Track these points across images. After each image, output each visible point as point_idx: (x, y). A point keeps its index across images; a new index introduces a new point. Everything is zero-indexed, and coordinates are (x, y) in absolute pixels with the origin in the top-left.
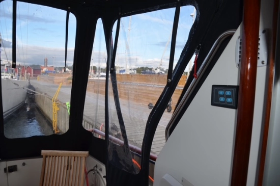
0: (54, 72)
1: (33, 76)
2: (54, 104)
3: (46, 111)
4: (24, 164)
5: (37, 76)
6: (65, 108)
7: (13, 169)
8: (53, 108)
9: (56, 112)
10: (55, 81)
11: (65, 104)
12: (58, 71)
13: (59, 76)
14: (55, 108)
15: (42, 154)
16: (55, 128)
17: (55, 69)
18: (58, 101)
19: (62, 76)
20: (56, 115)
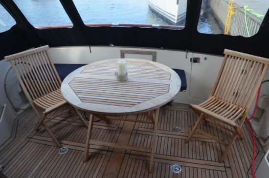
2: (230, 7)
4: (205, 59)
6: (242, 12)
7: (196, 60)
8: (229, 12)
9: (231, 16)
11: (243, 7)
15: (224, 53)
18: (235, 4)
20: (230, 19)
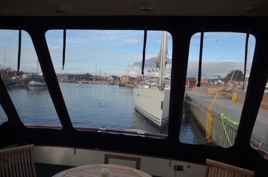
0: (207, 84)
1: (189, 87)
2: (209, 114)
3: (201, 120)
4: (189, 167)
5: (192, 87)
6: (219, 119)
7: (179, 168)
8: (208, 118)
9: (210, 122)
10: (209, 92)
11: (220, 115)
12: (211, 83)
13: (213, 88)
14: (210, 118)
15: (206, 163)
16: (208, 137)
17: (208, 81)
18: (213, 111)
19: (216, 88)
20: (210, 125)
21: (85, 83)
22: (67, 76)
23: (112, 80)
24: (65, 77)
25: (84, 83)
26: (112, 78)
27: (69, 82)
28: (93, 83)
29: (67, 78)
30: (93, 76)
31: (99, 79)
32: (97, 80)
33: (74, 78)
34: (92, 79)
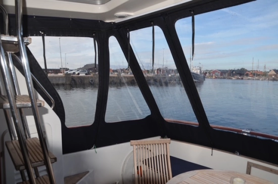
21: (240, 79)
22: (219, 72)
23: (274, 75)
24: (217, 73)
25: (238, 79)
26: (274, 73)
27: (221, 78)
28: (249, 79)
29: (219, 74)
30: (249, 71)
31: (256, 74)
32: (254, 75)
33: (227, 74)
34: (247, 75)
